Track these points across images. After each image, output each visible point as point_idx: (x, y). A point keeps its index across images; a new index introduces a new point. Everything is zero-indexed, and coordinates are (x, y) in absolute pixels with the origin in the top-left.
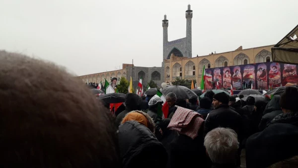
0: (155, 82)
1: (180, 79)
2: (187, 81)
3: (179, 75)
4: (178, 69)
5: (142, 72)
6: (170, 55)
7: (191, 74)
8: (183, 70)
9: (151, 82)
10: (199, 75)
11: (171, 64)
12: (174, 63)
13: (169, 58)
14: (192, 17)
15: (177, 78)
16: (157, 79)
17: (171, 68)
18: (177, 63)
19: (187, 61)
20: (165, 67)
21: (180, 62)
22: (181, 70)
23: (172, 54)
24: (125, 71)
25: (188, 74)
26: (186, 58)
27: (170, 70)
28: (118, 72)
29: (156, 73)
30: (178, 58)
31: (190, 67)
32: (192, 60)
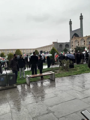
0: (67, 49)
1: (78, 46)
2: (81, 47)
3: (77, 45)
4: (77, 42)
5: (61, 45)
6: (73, 36)
7: (83, 44)
8: (79, 42)
9: (65, 49)
10: (87, 45)
11: (74, 40)
12: (75, 40)
13: (72, 38)
14: (82, 19)
15: (77, 46)
16: (67, 48)
17: (73, 42)
18: (76, 40)
19: (81, 38)
20: (71, 42)
21: (78, 39)
22: (78, 43)
23: (74, 36)
24: (54, 45)
25: (82, 44)
26: (81, 37)
27: (73, 43)
28: (51, 45)
29: (67, 45)
30: (77, 38)
31: (83, 41)
32: (83, 38)
